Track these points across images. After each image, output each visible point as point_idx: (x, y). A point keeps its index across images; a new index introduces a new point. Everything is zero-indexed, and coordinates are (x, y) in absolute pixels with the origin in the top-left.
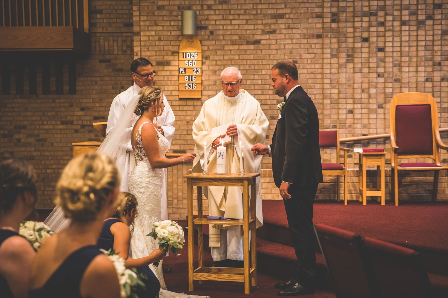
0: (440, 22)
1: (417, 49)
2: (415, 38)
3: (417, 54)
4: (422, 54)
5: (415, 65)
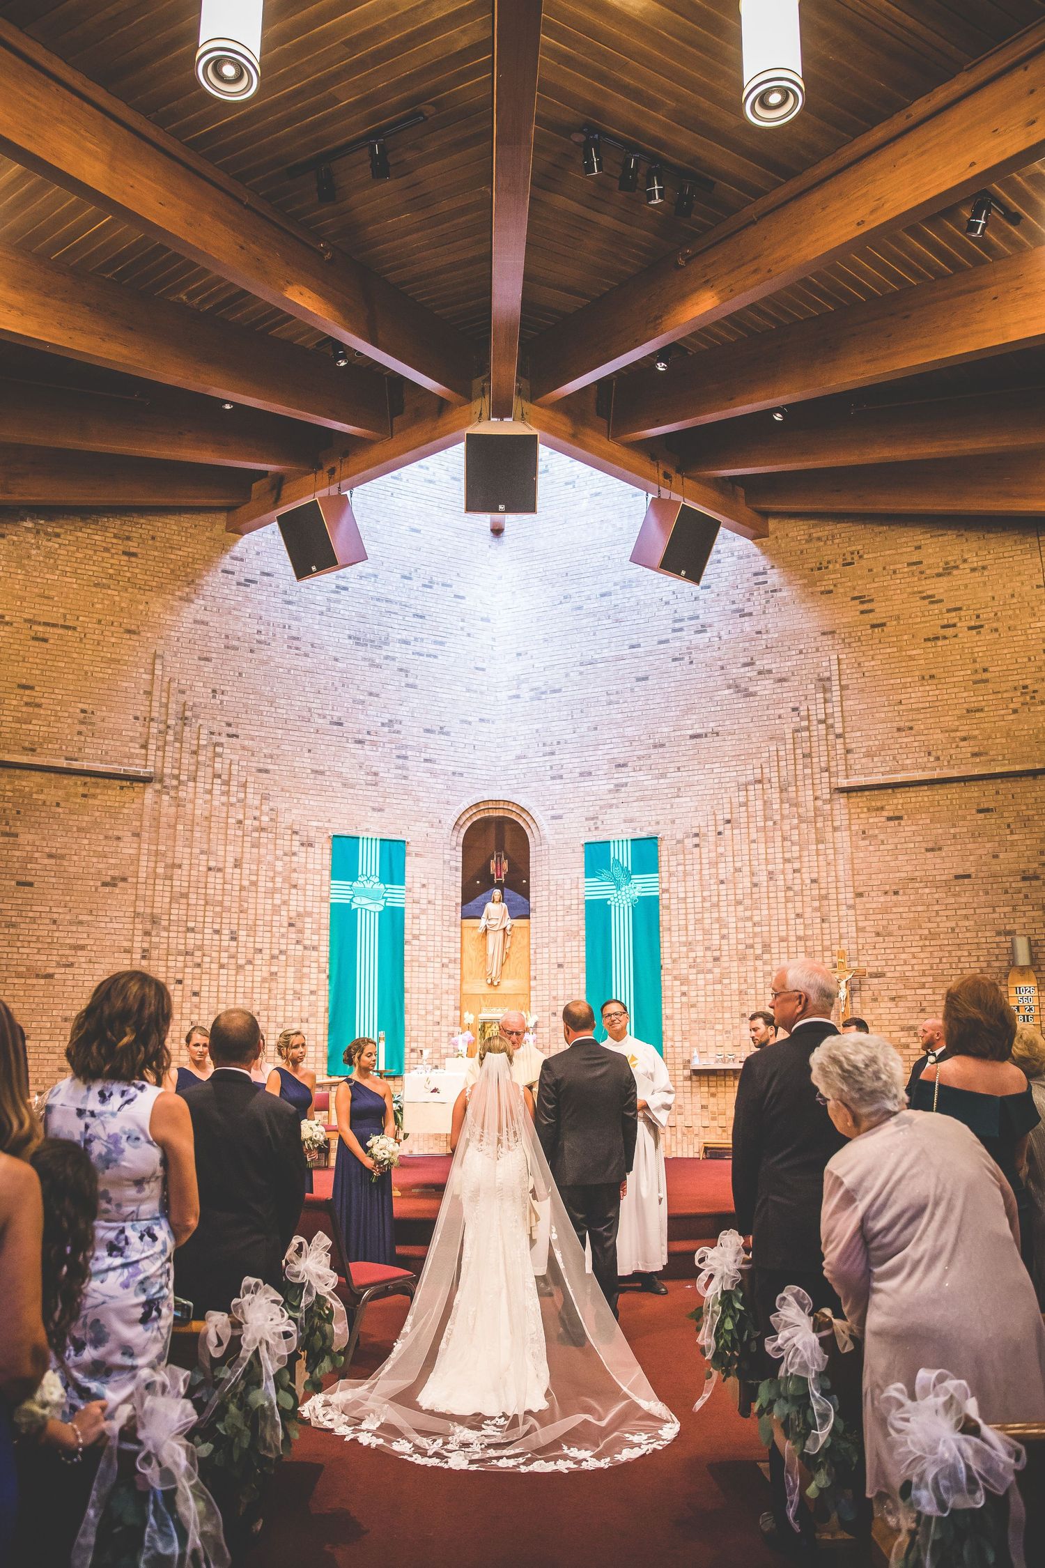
2: (233, 984)
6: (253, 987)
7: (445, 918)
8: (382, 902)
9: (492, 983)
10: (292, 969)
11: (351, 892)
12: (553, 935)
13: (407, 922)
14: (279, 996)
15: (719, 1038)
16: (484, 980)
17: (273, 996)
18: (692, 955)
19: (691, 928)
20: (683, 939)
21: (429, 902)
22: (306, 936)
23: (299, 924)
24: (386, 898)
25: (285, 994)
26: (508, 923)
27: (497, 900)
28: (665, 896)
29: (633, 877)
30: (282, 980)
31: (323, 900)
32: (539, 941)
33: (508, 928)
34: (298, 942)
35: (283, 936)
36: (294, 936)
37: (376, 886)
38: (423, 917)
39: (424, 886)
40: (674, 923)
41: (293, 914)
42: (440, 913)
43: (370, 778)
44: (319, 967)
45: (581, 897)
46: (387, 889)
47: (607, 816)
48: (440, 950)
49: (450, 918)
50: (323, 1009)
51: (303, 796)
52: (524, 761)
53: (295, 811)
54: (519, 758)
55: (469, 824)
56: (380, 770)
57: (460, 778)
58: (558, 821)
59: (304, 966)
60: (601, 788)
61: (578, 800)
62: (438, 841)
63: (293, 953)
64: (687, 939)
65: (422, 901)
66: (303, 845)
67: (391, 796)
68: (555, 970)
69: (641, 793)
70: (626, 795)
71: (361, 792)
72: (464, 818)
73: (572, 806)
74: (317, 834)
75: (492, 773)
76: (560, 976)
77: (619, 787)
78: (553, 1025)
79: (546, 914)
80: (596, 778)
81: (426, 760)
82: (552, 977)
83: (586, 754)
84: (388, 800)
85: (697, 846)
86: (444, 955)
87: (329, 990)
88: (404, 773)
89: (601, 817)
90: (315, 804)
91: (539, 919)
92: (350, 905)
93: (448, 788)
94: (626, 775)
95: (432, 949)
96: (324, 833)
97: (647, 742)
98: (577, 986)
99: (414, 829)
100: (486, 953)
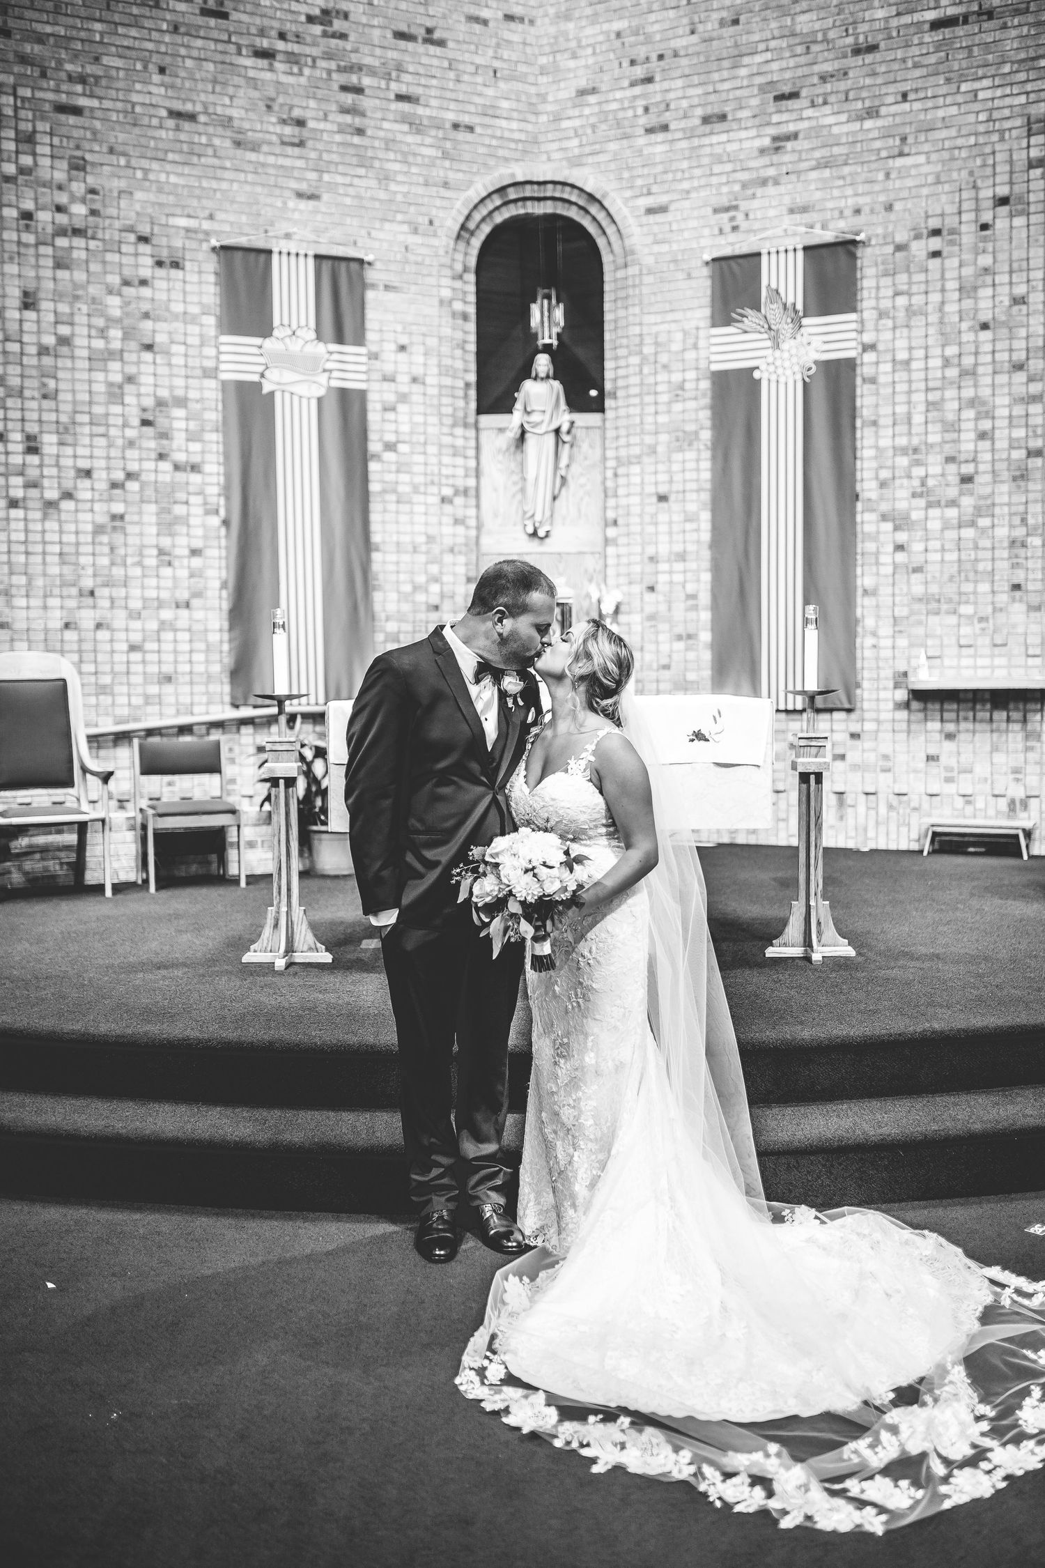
0: (88, 506)
1: (44, 559)
2: (38, 537)
3: (44, 570)
4: (54, 570)
5: (41, 593)
6: (78, 544)
7: (444, 410)
8: (323, 379)
9: (534, 534)
10: (152, 508)
11: (261, 360)
12: (649, 440)
13: (374, 417)
14: (129, 561)
15: (965, 630)
16: (520, 528)
17: (119, 560)
18: (919, 472)
19: (918, 419)
20: (902, 441)
22: (175, 445)
23: (161, 421)
24: (331, 371)
25: (141, 555)
26: (564, 418)
27: (542, 375)
28: (869, 357)
29: (805, 321)
30: (136, 529)
31: (206, 374)
32: (623, 452)
33: (565, 428)
34: (161, 457)
35: (131, 444)
36: (152, 444)
37: (309, 348)
38: (402, 408)
39: (402, 348)
40: (886, 410)
41: (149, 402)
42: (435, 402)
43: (288, 130)
44: (205, 504)
45: (703, 364)
46: (331, 353)
47: (755, 204)
48: (436, 471)
49: (455, 409)
50: (217, 584)
51: (155, 165)
52: (592, 99)
53: (139, 195)
54: (582, 93)
55: (486, 229)
56: (308, 114)
57: (469, 137)
58: (659, 218)
59: (175, 502)
60: (746, 145)
61: (697, 172)
62: (427, 261)
63: (152, 477)
64: (910, 441)
65: (400, 378)
66: (160, 264)
67: (332, 168)
68: (652, 505)
69: (825, 152)
70: (795, 157)
71: (271, 160)
72: (477, 217)
73: (686, 185)
74: (189, 244)
75: (529, 127)
76: (663, 517)
77: (780, 141)
78: (649, 609)
79: (636, 400)
80: (735, 126)
81: (400, 98)
82: (647, 519)
83: (716, 76)
84: (326, 177)
85: (936, 254)
86: (444, 481)
87: (227, 548)
88: (358, 121)
89: (744, 205)
90: (181, 181)
91: (622, 412)
92: (258, 386)
93: (446, 155)
94: (794, 116)
95: (420, 469)
96: (201, 241)
97: (840, 43)
98: (694, 536)
99: (381, 235)
100: (524, 479)
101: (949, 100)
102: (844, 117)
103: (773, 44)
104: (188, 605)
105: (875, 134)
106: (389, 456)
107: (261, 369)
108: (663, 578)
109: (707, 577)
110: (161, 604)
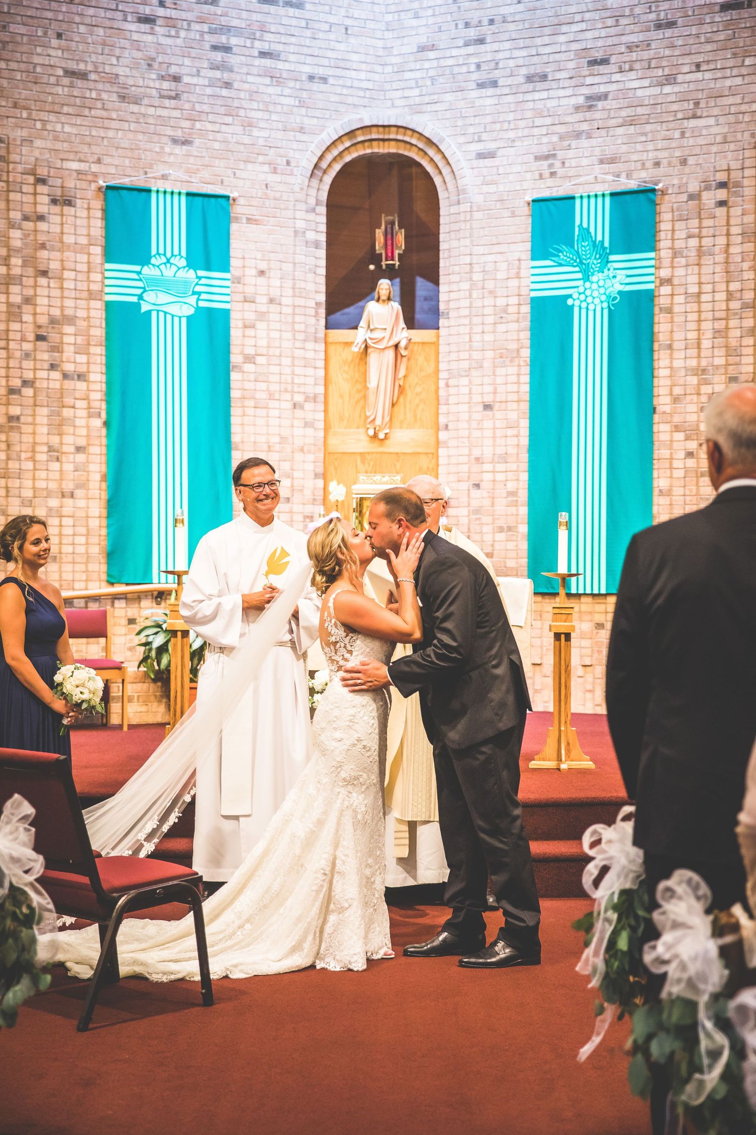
7: (297, 327)
8: (193, 300)
9: (375, 436)
10: (45, 411)
11: (140, 284)
12: (476, 355)
13: (236, 334)
14: (23, 456)
16: (362, 430)
17: (14, 456)
18: (706, 389)
19: (706, 344)
20: (693, 363)
21: (271, 301)
22: (65, 356)
23: (54, 337)
24: (199, 293)
25: (34, 451)
26: (403, 335)
27: (384, 297)
28: (665, 290)
29: (612, 258)
30: (29, 429)
31: (92, 296)
32: (454, 366)
33: (403, 344)
34: (53, 367)
35: (27, 355)
36: (46, 356)
37: (182, 274)
38: (260, 325)
39: (262, 273)
40: (679, 335)
41: (43, 320)
42: (290, 319)
43: (166, 85)
44: (89, 408)
45: (524, 291)
46: (200, 278)
47: (571, 154)
48: (289, 381)
49: (306, 326)
50: (98, 477)
51: (52, 117)
52: (432, 55)
53: (38, 143)
54: (422, 49)
55: (337, 167)
56: (184, 70)
57: (323, 87)
58: (488, 162)
59: (63, 407)
60: (564, 102)
61: (522, 124)
62: (285, 197)
63: (45, 384)
64: (699, 363)
65: (259, 299)
66: (54, 202)
67: (204, 117)
68: (479, 413)
69: (629, 112)
70: (605, 115)
71: (151, 111)
72: (329, 157)
73: (511, 135)
74: (79, 184)
75: (376, 77)
76: (488, 424)
77: (593, 100)
78: (475, 504)
79: (466, 321)
80: (554, 85)
81: (263, 54)
82: (474, 425)
83: (539, 41)
84: (198, 125)
85: (722, 203)
86: (296, 389)
87: (107, 446)
88: (226, 76)
89: (560, 154)
90: (74, 130)
91: (453, 330)
92: (138, 305)
93: (302, 104)
94: (605, 79)
95: (276, 378)
96: (90, 182)
97: (645, 18)
98: (514, 441)
99: (244, 175)
100: (366, 388)
101: (735, 72)
102: (646, 83)
103: (587, 16)
104: (72, 495)
105: (673, 98)
106: (249, 367)
107: (139, 292)
108: (487, 477)
109: (525, 477)
110: (49, 494)
